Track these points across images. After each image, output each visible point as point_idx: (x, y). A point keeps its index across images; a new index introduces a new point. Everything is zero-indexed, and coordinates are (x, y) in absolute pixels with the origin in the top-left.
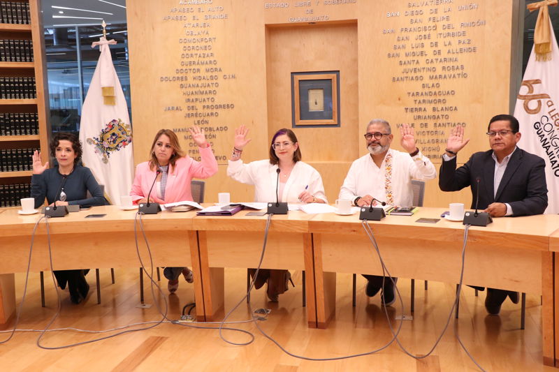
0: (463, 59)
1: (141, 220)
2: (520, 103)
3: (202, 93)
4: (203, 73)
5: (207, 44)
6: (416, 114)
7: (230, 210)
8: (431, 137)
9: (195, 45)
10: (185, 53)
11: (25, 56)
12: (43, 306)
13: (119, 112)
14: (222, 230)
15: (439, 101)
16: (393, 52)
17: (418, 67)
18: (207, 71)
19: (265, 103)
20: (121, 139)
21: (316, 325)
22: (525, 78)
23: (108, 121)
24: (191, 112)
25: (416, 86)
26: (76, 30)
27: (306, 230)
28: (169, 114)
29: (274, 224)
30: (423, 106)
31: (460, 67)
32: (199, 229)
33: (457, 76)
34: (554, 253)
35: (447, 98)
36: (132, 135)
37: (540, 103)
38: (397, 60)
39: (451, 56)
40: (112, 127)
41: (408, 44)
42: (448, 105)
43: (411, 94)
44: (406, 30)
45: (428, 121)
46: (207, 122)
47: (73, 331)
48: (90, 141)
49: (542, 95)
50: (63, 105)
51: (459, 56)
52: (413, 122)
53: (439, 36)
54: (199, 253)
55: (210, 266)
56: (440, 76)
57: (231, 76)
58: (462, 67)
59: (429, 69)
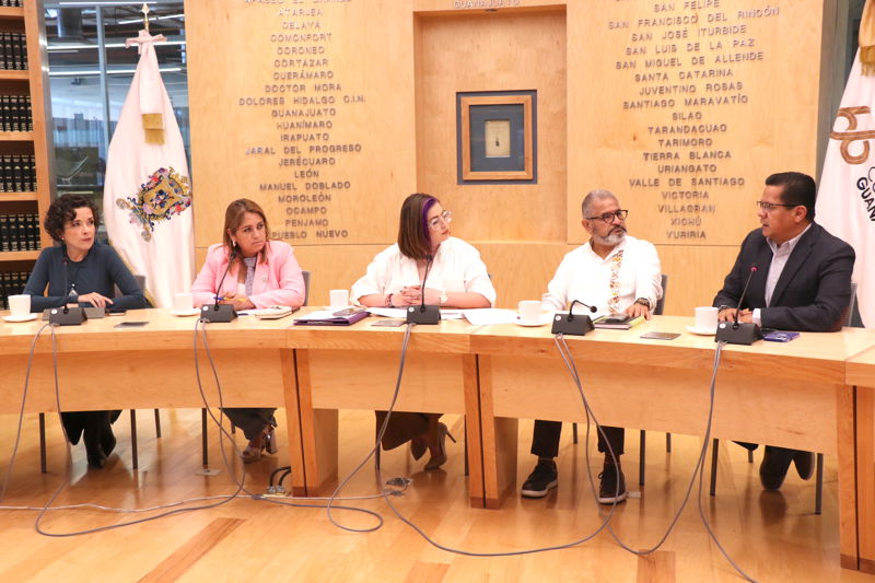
0: (741, 71)
1: (205, 331)
2: (834, 146)
3: (308, 126)
4: (310, 93)
5: (317, 45)
6: (662, 163)
7: (347, 317)
8: (686, 202)
9: (297, 45)
10: (281, 58)
11: (14, 60)
12: (44, 471)
13: (170, 156)
14: (334, 348)
15: (701, 142)
16: (624, 59)
17: (666, 84)
18: (317, 88)
19: (412, 144)
20: (174, 201)
21: (484, 503)
22: (844, 104)
23: (152, 170)
24: (290, 156)
25: (663, 117)
26: (97, 12)
27: (466, 349)
28: (254, 160)
29: (417, 339)
30: (673, 150)
31: (735, 85)
32: (298, 347)
33: (730, 100)
34: (855, 388)
35: (713, 136)
36: (191, 194)
37: (867, 145)
38: (631, 73)
39: (721, 66)
40: (159, 181)
41: (650, 46)
42: (714, 148)
43: (654, 130)
44: (647, 22)
45: (681, 175)
46: (316, 174)
47: (94, 510)
48: (121, 203)
49: (871, 132)
50: (73, 139)
51: (735, 67)
52: (656, 175)
53: (701, 33)
54: (298, 386)
55: (314, 407)
56: (703, 100)
57: (356, 98)
58: (740, 85)
59: (684, 89)
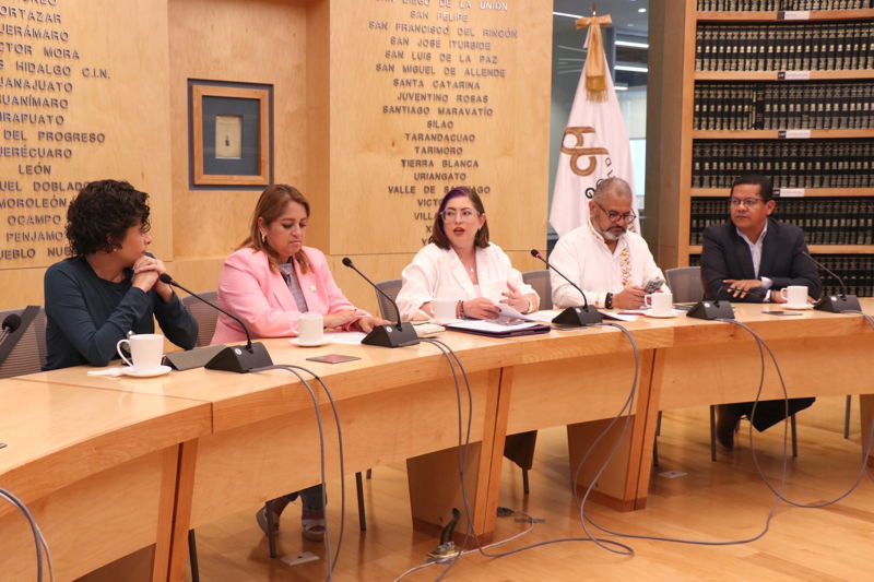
0: (488, 86)
2: (565, 159)
3: (36, 103)
4: (37, 58)
6: (418, 170)
15: (452, 150)
16: (384, 61)
17: (421, 91)
22: (571, 123)
25: (418, 124)
30: (428, 157)
31: (482, 98)
33: (478, 112)
35: (464, 145)
37: (593, 160)
38: (389, 77)
39: (469, 79)
41: (408, 50)
42: (464, 157)
43: (411, 137)
44: (404, 27)
45: (435, 183)
51: (482, 81)
52: (411, 182)
53: (452, 45)
56: (455, 110)
57: (98, 73)
58: (486, 99)
59: (438, 98)
